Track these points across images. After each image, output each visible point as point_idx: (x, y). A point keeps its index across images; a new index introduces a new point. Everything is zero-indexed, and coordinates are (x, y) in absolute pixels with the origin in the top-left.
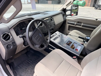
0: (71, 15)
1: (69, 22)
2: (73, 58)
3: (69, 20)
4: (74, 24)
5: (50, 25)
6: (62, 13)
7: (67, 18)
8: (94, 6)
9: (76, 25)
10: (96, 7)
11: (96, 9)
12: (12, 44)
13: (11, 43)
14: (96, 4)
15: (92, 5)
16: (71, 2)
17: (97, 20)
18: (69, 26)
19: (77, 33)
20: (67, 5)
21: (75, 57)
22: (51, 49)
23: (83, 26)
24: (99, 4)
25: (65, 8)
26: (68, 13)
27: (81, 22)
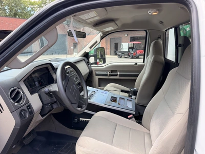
0: (96, 63)
1: (97, 73)
2: (129, 119)
3: (96, 70)
4: (106, 75)
5: (75, 76)
6: (84, 60)
7: (92, 68)
8: (116, 54)
9: (110, 75)
10: (119, 55)
11: (121, 58)
12: (26, 109)
13: (25, 107)
14: (119, 50)
15: (113, 52)
16: (97, 42)
17: (136, 64)
18: (99, 79)
19: (115, 87)
20: (90, 48)
21: (131, 116)
22: (85, 119)
23: (121, 75)
24: (122, 50)
25: (87, 52)
26: (92, 60)
27: (116, 71)
